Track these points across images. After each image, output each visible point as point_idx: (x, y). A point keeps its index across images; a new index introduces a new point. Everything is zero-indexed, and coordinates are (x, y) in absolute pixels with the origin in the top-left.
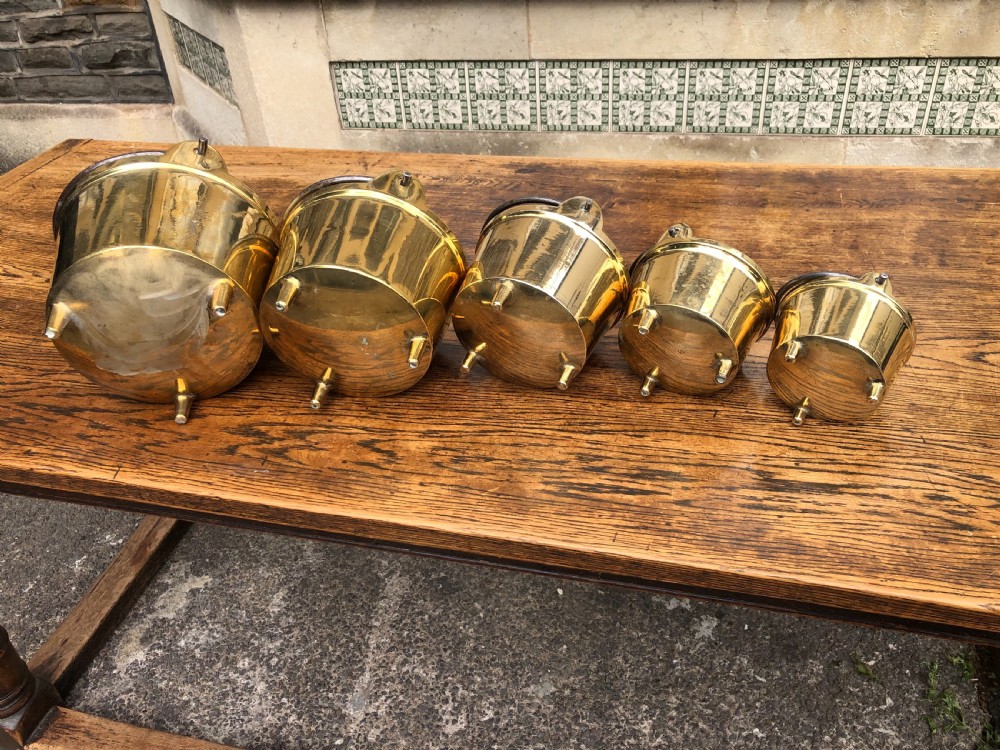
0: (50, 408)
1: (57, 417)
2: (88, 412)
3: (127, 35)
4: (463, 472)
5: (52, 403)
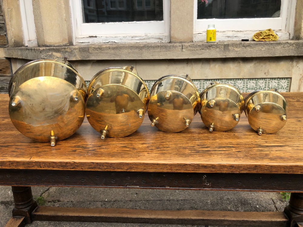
2: (14, 146)
3: (4, 83)
4: (161, 150)
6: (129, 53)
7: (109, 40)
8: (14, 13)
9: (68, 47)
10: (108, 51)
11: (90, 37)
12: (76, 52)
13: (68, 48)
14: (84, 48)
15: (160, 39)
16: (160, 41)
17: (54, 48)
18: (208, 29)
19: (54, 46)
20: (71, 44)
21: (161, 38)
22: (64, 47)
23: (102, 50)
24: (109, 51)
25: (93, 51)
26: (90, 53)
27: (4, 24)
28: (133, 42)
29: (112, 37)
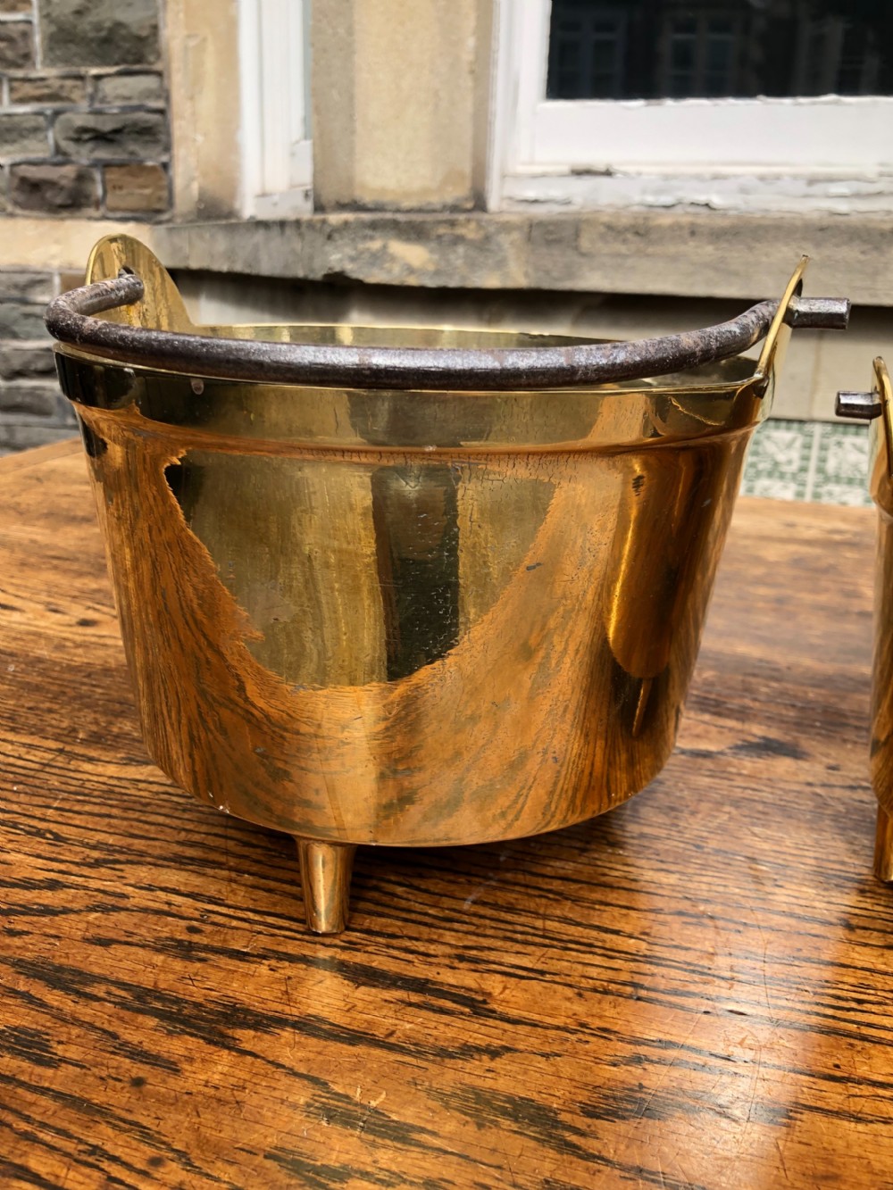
0: (141, 999)
1: (176, 1047)
2: (287, 1034)
5: (147, 980)
7: (680, 195)
8: (210, 63)
9: (468, 215)
10: (682, 248)
11: (579, 173)
12: (508, 243)
13: (468, 221)
14: (551, 228)
17: (400, 217)
19: (398, 211)
20: (480, 204)
22: (448, 215)
23: (651, 243)
24: (690, 247)
25: (600, 245)
26: (583, 255)
27: (161, 112)
28: (813, 207)
29: (699, 178)
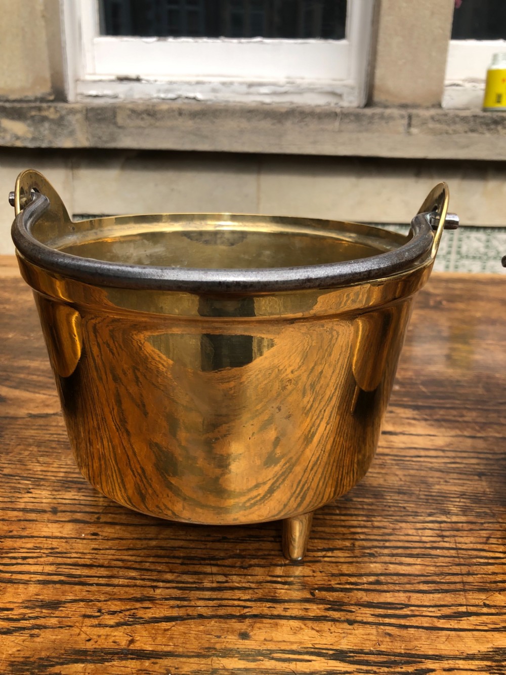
6: (242, 132)
7: (179, 93)
9: (50, 104)
10: (175, 123)
11: (122, 79)
12: (75, 121)
13: (49, 107)
14: (99, 111)
15: (333, 94)
16: (332, 101)
17: (7, 105)
18: (495, 67)
19: (7, 101)
20: (59, 95)
21: (338, 91)
22: (38, 104)
23: (157, 119)
24: (178, 122)
25: (128, 121)
26: (120, 127)
28: (252, 100)
29: (189, 83)
